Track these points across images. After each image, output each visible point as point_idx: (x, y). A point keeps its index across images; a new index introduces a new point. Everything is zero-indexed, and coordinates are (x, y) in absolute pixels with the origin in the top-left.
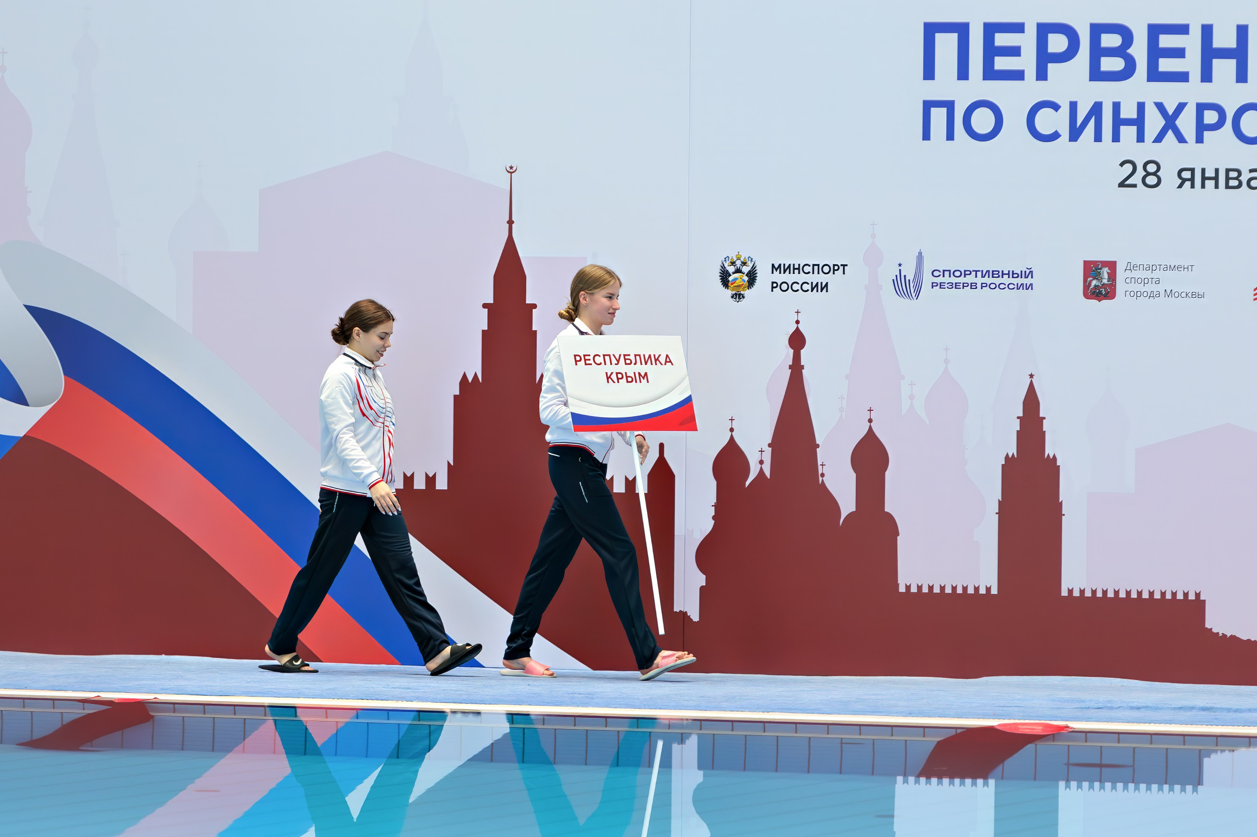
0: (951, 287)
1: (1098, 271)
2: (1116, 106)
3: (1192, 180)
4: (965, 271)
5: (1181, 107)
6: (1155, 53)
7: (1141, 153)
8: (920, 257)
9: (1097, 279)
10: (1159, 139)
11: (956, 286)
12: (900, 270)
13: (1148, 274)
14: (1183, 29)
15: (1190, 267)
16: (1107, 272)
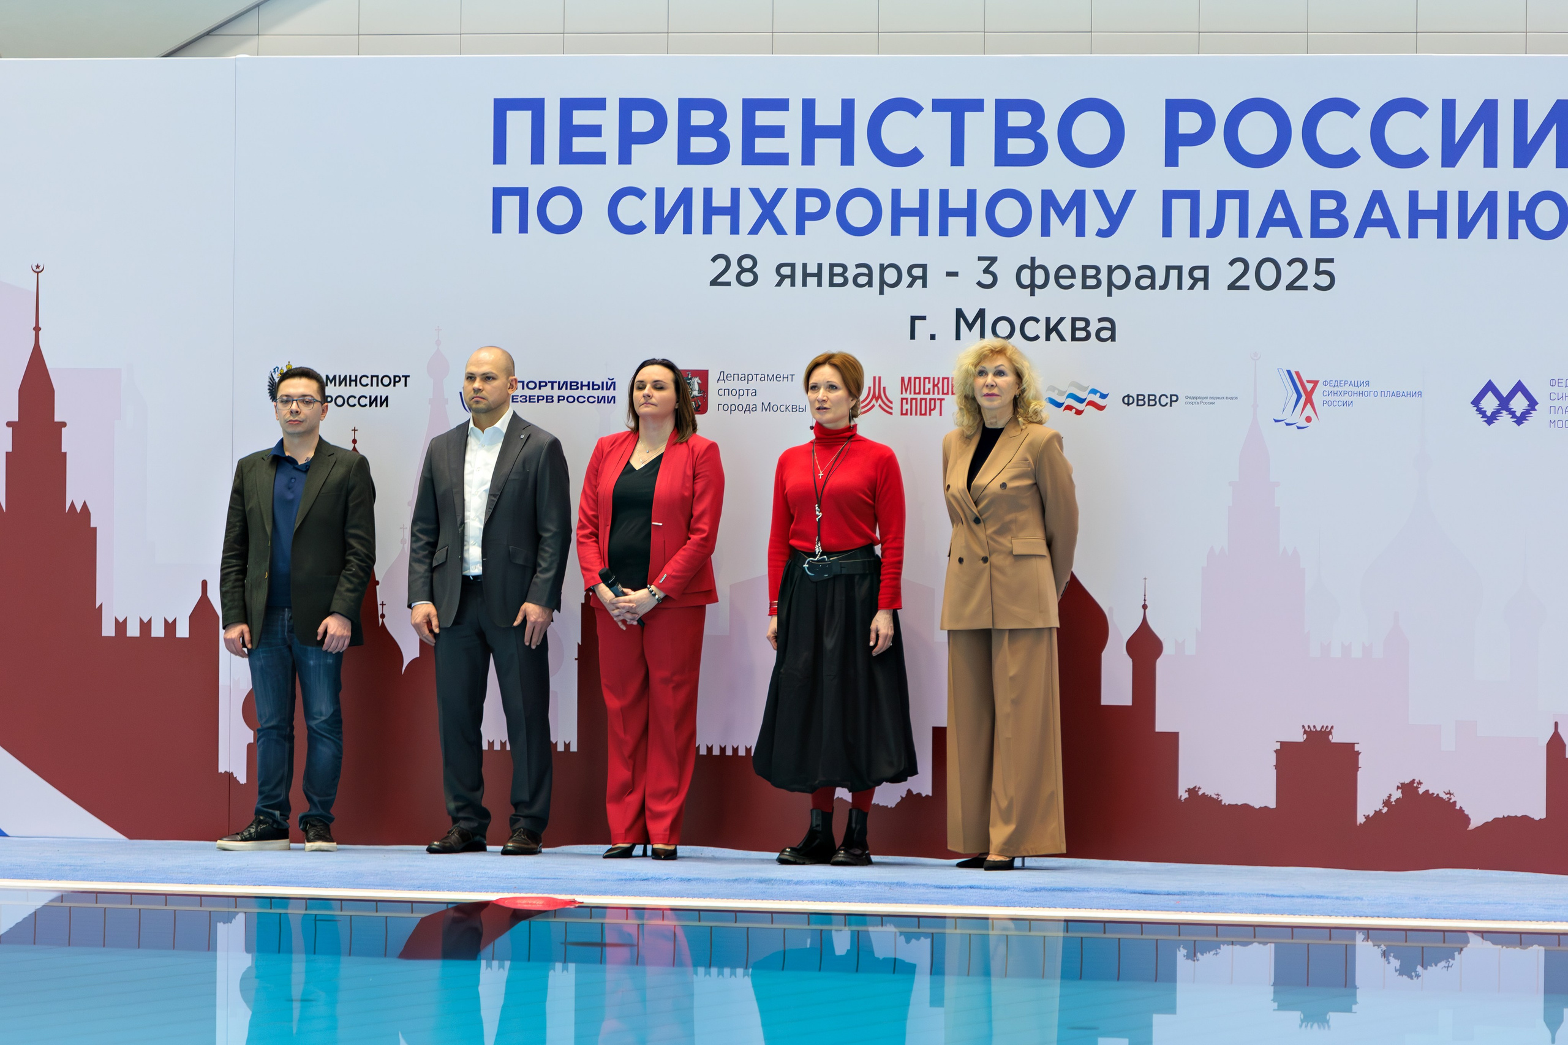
2: (708, 193)
3: (792, 276)
5: (780, 193)
6: (751, 131)
10: (755, 230)
11: (530, 399)
13: (743, 385)
14: (781, 105)
15: (790, 377)
16: (698, 383)
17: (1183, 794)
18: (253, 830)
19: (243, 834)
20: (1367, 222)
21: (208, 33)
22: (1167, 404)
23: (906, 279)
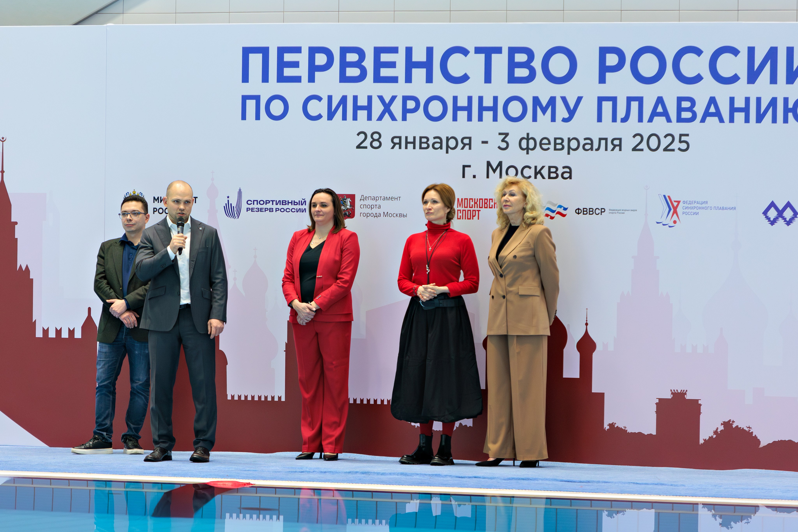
0: (258, 211)
1: (345, 200)
2: (355, 98)
3: (400, 144)
4: (266, 201)
5: (393, 98)
6: (378, 65)
7: (370, 127)
8: (240, 192)
9: (344, 205)
10: (380, 118)
11: (261, 210)
12: (228, 201)
13: (374, 203)
14: (394, 50)
15: (398, 198)
16: (349, 201)
17: (606, 427)
18: (91, 443)
19: (86, 445)
20: (707, 114)
21: (97, 12)
22: (599, 213)
23: (460, 145)
